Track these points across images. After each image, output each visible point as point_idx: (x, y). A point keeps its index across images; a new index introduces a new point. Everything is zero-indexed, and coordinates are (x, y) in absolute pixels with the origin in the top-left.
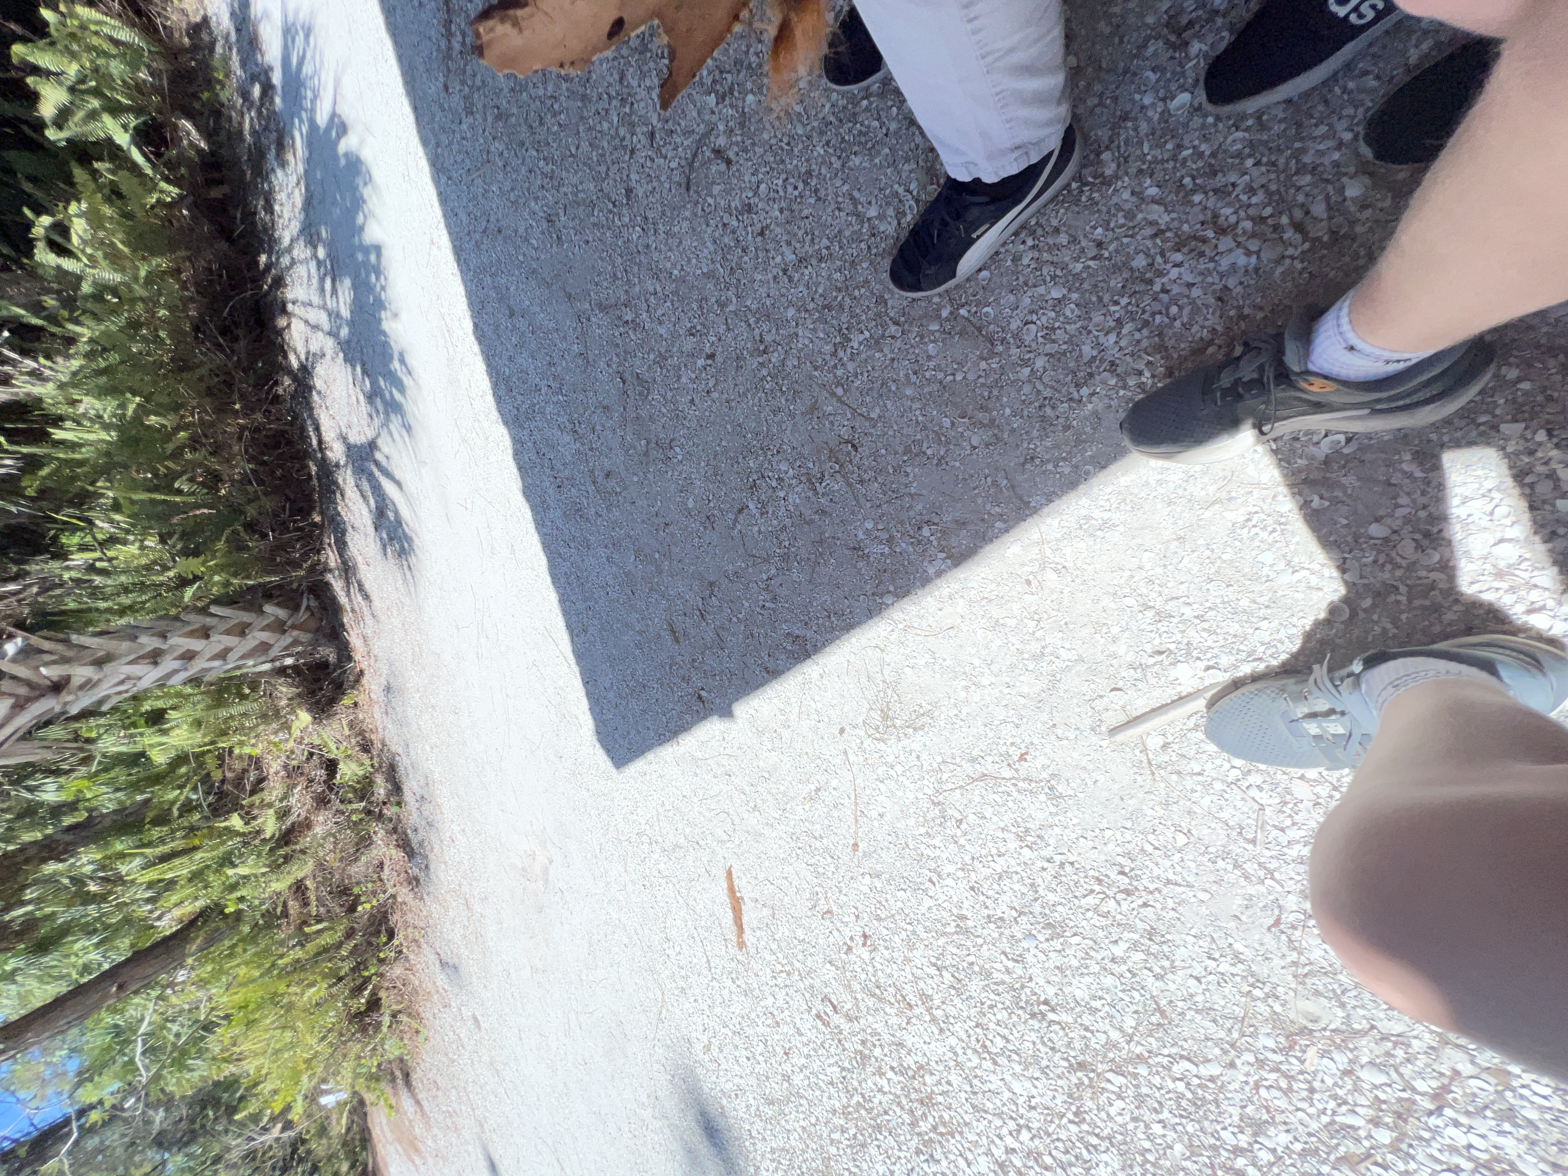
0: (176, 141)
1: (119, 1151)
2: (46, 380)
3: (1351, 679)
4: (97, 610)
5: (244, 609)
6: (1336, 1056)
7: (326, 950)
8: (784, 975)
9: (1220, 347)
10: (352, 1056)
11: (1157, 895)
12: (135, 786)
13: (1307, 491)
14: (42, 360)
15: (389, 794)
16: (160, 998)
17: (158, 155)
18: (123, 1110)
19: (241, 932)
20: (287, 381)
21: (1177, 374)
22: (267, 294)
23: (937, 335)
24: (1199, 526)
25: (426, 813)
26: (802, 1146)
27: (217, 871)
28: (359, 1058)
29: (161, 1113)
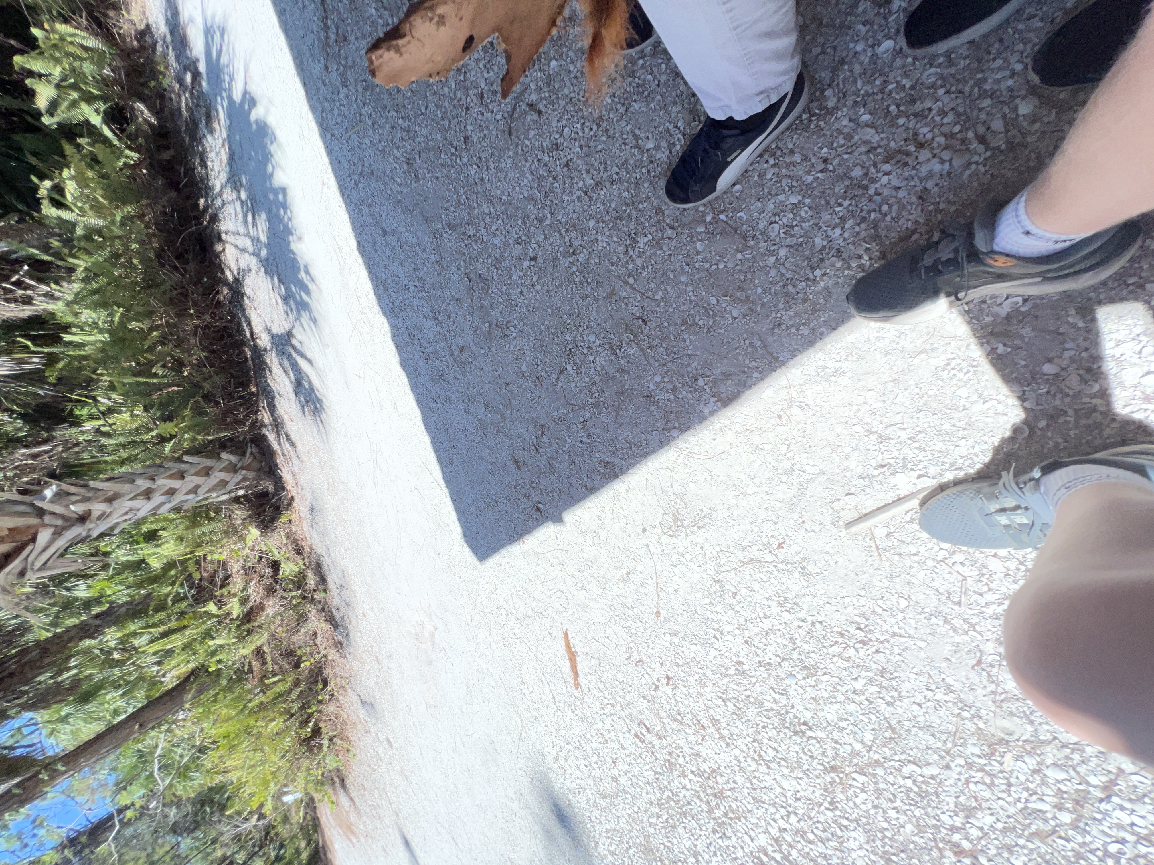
0: (134, 117)
1: (147, 837)
2: (58, 299)
3: (1032, 482)
4: (106, 462)
5: (207, 457)
6: (1027, 759)
7: (281, 695)
8: (609, 707)
9: (921, 234)
10: (304, 768)
11: (886, 644)
12: (140, 585)
13: (992, 341)
14: (53, 286)
15: (318, 584)
16: (168, 731)
17: (122, 131)
18: (148, 809)
19: (220, 685)
20: (226, 291)
21: (889, 256)
22: (207, 227)
23: (703, 235)
24: (910, 371)
25: (344, 597)
26: (628, 827)
27: (201, 643)
28: (308, 770)
29: (174, 810)
